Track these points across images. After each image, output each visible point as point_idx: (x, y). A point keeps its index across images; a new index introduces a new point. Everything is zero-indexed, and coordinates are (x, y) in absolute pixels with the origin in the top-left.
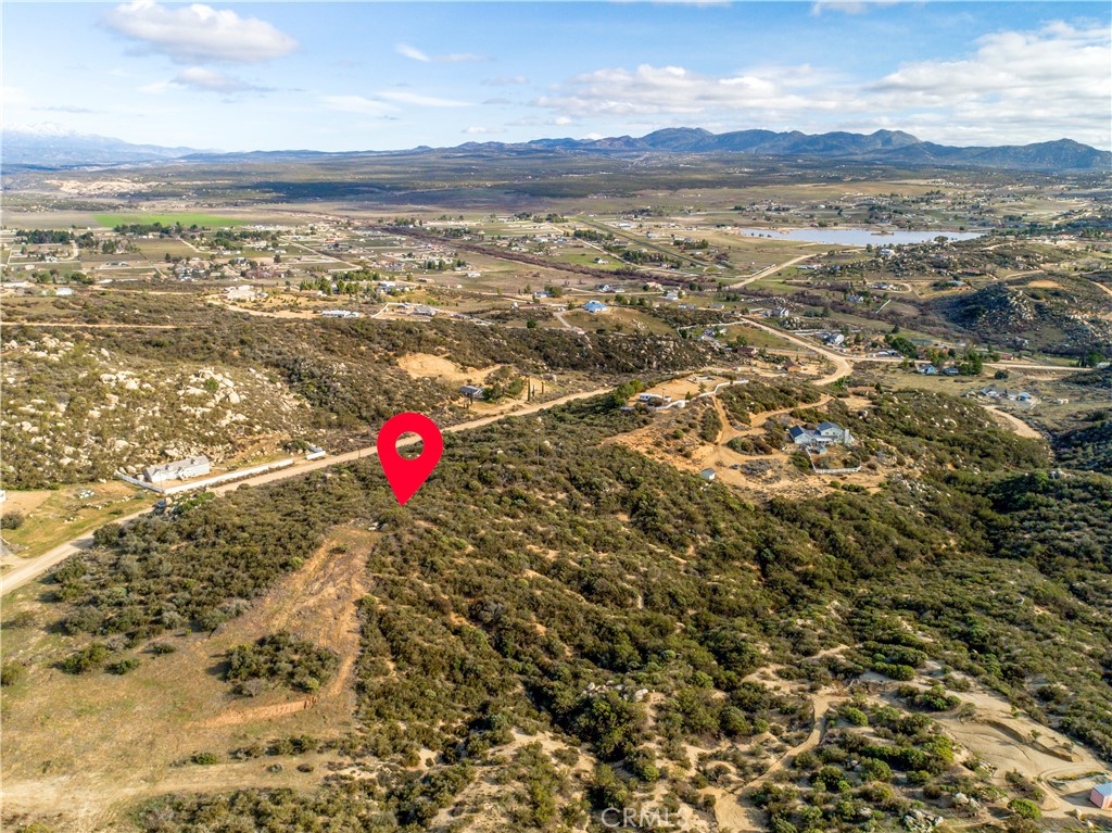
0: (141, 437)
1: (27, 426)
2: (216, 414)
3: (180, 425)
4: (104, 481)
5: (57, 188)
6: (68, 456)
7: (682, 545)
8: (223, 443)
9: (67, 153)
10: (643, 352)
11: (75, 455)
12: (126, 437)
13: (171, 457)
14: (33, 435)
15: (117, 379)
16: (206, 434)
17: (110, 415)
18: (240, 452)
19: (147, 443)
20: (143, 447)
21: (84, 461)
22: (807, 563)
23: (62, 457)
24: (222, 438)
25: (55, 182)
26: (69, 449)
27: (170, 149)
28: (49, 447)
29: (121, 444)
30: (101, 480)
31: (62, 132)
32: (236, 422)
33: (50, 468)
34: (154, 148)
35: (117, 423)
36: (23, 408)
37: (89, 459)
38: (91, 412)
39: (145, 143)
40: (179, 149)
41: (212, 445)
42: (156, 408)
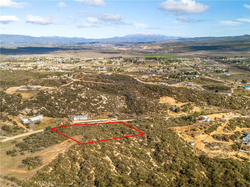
0: (78, 109)
1: (57, 104)
2: (98, 106)
3: (88, 108)
4: (65, 118)
5: (142, 48)
6: (61, 111)
7: (161, 162)
8: (95, 113)
9: (152, 39)
10: (244, 103)
11: (63, 111)
12: (75, 109)
13: (82, 115)
14: (57, 105)
15: (81, 95)
16: (93, 110)
17: (75, 103)
18: (98, 116)
19: (79, 110)
20: (78, 111)
21: (64, 113)
22: (195, 178)
23: (60, 111)
24: (96, 112)
25: (142, 46)
26: (62, 110)
27: (176, 37)
28: (58, 109)
29: (73, 110)
30: (64, 117)
31: (152, 34)
32: (101, 109)
33: (57, 113)
34: (172, 37)
35: (75, 105)
36: (58, 100)
37: (65, 112)
38: (71, 102)
39: (170, 36)
40: (178, 37)
41: (93, 113)
42: (86, 103)
